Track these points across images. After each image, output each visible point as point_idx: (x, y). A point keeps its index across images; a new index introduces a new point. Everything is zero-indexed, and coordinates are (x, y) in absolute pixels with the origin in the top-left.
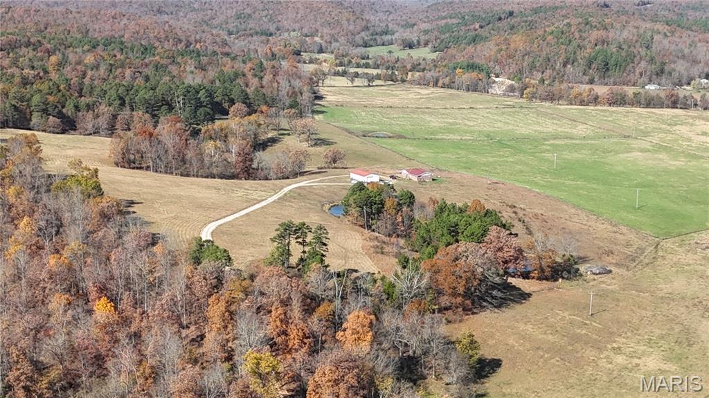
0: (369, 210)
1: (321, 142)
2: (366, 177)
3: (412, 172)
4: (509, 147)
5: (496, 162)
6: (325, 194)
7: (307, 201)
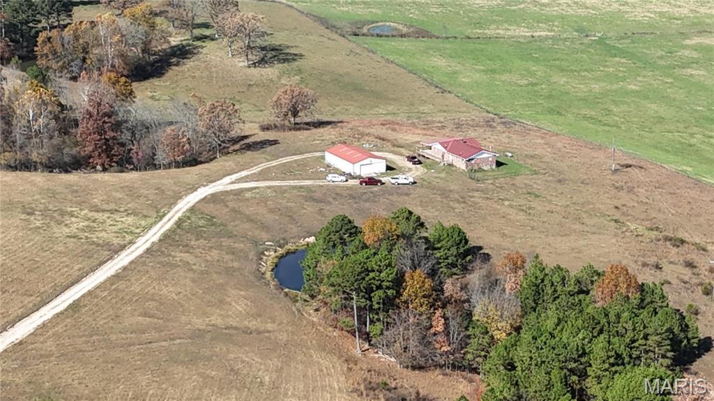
0: (363, 302)
1: (273, 54)
2: (358, 165)
3: (453, 148)
4: (622, 53)
5: (605, 94)
6: (270, 218)
7: (226, 242)
